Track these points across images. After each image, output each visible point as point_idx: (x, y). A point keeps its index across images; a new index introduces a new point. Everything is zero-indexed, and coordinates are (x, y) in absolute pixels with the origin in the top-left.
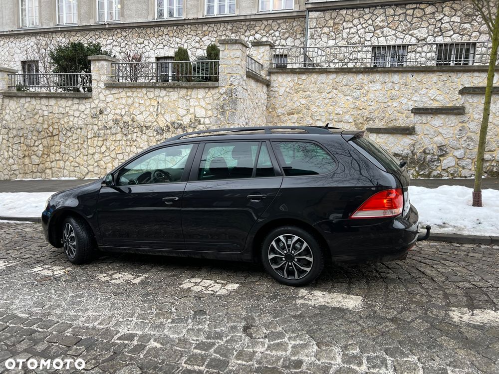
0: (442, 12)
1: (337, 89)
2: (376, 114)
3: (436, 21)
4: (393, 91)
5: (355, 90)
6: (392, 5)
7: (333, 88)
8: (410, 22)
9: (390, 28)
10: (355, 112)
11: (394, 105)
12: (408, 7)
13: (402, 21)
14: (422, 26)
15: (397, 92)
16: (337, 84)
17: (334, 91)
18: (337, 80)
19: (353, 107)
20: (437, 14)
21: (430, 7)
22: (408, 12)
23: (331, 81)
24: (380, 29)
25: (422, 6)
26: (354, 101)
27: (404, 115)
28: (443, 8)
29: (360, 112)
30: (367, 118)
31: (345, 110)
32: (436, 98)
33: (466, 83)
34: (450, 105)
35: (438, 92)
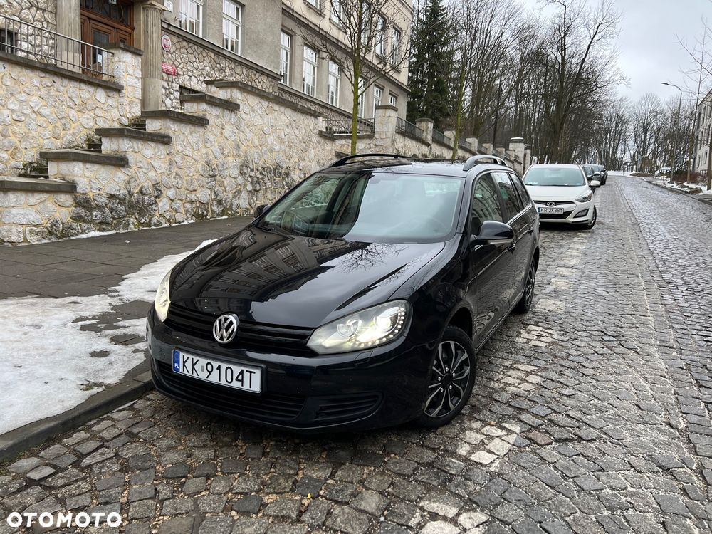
32: (41, 110)
33: (74, 95)
34: (58, 124)
35: (42, 103)
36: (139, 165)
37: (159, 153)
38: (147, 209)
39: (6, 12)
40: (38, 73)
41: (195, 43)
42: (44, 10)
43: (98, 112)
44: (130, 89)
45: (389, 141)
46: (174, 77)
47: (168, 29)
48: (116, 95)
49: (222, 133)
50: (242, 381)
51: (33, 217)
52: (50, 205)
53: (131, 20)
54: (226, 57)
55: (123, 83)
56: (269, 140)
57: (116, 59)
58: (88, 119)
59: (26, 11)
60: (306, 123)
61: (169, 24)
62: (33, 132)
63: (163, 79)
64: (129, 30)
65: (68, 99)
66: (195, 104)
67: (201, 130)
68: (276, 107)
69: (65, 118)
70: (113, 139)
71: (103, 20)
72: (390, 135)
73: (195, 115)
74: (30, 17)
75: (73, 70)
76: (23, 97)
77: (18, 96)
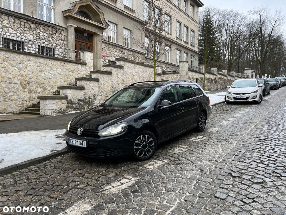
0: (39, 29)
1: (7, 62)
2: (33, 79)
3: (37, 33)
4: (41, 67)
5: (19, 64)
6: (13, 16)
7: (4, 61)
8: (23, 29)
9: (12, 29)
10: (20, 78)
11: (42, 76)
12: (21, 20)
13: (19, 27)
14: (30, 33)
15: (43, 68)
16: (7, 58)
17: (5, 63)
18: (7, 56)
19: (19, 74)
20: (37, 29)
21: (33, 24)
22: (22, 23)
23: (2, 56)
24: (6, 28)
25: (29, 23)
26: (19, 71)
27: (47, 81)
28: (39, 27)
29: (24, 78)
30: (28, 81)
31: (14, 76)
32: (61, 73)
33: (71, 67)
34: (66, 77)
35: (61, 71)
36: (88, 89)
37: (95, 85)
38: (91, 103)
39: (52, 42)
40: (60, 61)
41: (113, 45)
42: (63, 41)
43: (79, 72)
44: (89, 64)
45: (185, 74)
46: (106, 58)
47: (104, 42)
48: (85, 66)
49: (117, 76)
50: (82, 144)
51: (54, 107)
52: (59, 103)
53: (92, 40)
54: (125, 49)
55: (87, 62)
56: (135, 77)
57: (85, 54)
58: (75, 75)
59: (58, 41)
60: (149, 70)
61: (104, 40)
62: (58, 80)
63: (102, 59)
64: (91, 44)
65: (69, 69)
66: (108, 67)
67: (110, 76)
68: (138, 66)
69: (68, 75)
70: (80, 81)
71: (83, 41)
72: (185, 72)
73: (108, 71)
74: (59, 43)
75: (71, 59)
76: (55, 69)
77: (53, 69)
